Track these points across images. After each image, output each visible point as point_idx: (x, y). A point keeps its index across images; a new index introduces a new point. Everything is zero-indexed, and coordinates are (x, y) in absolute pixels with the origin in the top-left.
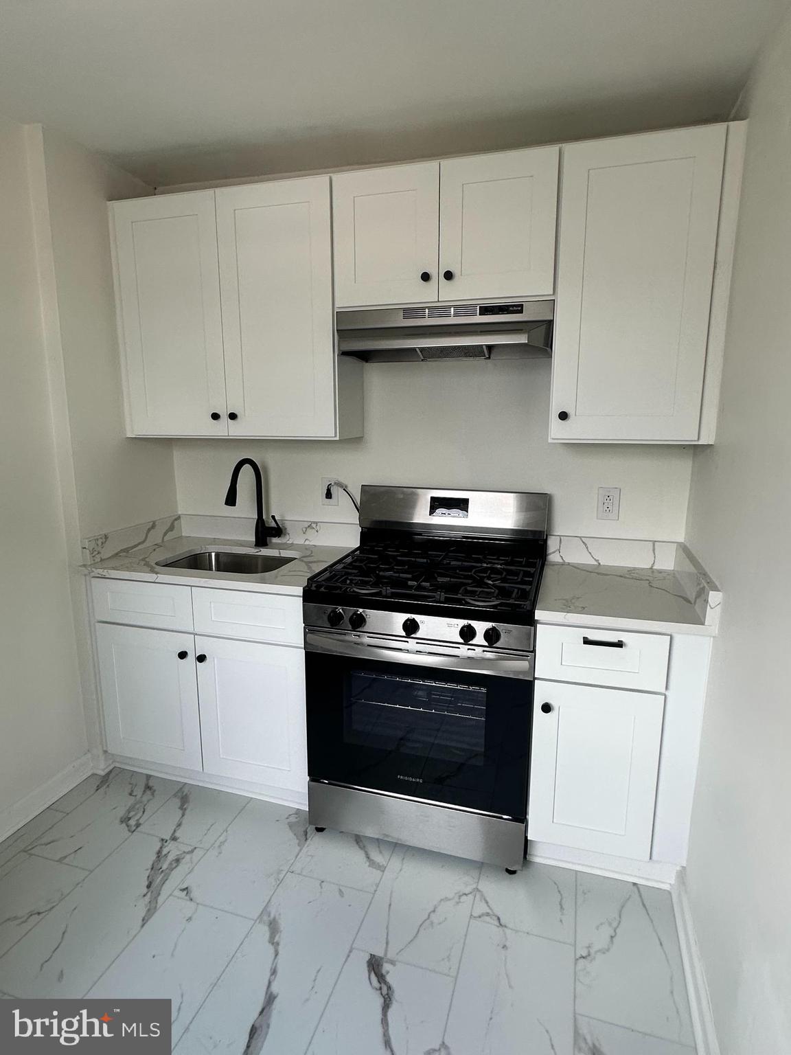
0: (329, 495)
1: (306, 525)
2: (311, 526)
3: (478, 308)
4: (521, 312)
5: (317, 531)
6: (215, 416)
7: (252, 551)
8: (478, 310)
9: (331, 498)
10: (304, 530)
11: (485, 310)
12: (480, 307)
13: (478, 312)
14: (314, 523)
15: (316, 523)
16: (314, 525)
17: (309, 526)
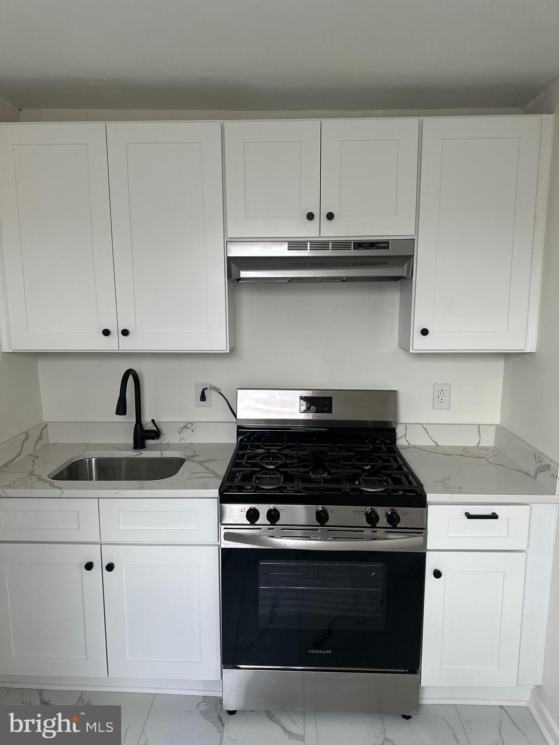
0: (203, 398)
1: (182, 425)
2: (187, 426)
3: (352, 243)
4: (387, 248)
5: (193, 431)
6: (106, 333)
7: (133, 454)
8: (352, 245)
9: (205, 400)
10: (180, 430)
11: (359, 245)
12: (354, 243)
13: (352, 247)
14: (190, 423)
15: (192, 423)
16: (189, 426)
17: (184, 427)
